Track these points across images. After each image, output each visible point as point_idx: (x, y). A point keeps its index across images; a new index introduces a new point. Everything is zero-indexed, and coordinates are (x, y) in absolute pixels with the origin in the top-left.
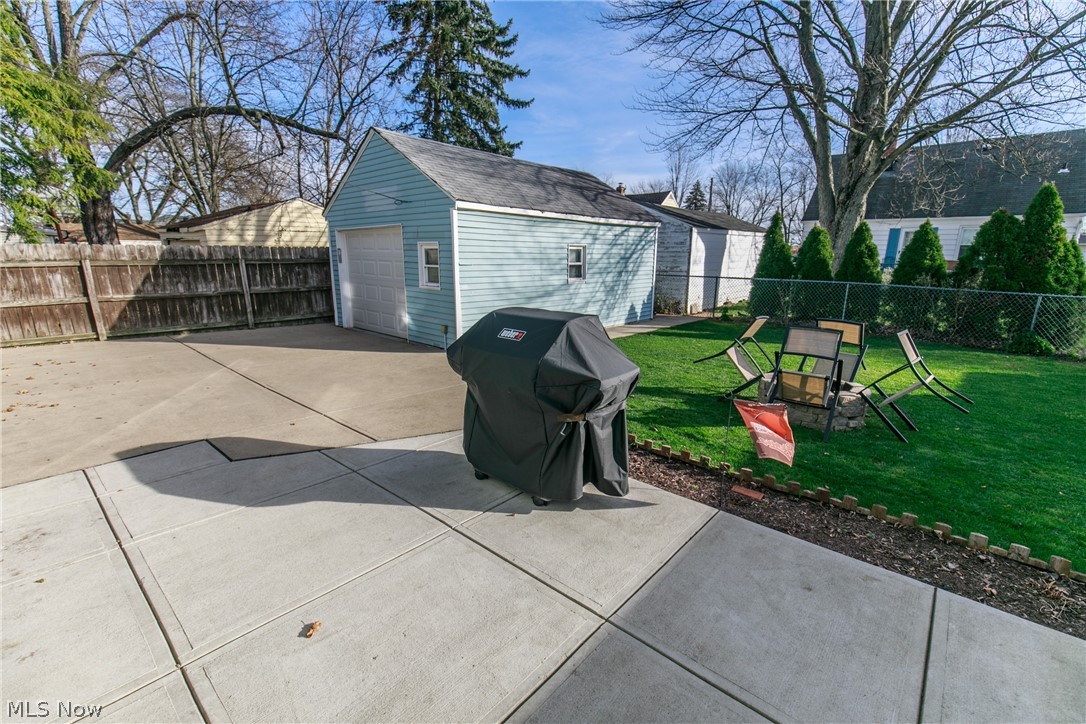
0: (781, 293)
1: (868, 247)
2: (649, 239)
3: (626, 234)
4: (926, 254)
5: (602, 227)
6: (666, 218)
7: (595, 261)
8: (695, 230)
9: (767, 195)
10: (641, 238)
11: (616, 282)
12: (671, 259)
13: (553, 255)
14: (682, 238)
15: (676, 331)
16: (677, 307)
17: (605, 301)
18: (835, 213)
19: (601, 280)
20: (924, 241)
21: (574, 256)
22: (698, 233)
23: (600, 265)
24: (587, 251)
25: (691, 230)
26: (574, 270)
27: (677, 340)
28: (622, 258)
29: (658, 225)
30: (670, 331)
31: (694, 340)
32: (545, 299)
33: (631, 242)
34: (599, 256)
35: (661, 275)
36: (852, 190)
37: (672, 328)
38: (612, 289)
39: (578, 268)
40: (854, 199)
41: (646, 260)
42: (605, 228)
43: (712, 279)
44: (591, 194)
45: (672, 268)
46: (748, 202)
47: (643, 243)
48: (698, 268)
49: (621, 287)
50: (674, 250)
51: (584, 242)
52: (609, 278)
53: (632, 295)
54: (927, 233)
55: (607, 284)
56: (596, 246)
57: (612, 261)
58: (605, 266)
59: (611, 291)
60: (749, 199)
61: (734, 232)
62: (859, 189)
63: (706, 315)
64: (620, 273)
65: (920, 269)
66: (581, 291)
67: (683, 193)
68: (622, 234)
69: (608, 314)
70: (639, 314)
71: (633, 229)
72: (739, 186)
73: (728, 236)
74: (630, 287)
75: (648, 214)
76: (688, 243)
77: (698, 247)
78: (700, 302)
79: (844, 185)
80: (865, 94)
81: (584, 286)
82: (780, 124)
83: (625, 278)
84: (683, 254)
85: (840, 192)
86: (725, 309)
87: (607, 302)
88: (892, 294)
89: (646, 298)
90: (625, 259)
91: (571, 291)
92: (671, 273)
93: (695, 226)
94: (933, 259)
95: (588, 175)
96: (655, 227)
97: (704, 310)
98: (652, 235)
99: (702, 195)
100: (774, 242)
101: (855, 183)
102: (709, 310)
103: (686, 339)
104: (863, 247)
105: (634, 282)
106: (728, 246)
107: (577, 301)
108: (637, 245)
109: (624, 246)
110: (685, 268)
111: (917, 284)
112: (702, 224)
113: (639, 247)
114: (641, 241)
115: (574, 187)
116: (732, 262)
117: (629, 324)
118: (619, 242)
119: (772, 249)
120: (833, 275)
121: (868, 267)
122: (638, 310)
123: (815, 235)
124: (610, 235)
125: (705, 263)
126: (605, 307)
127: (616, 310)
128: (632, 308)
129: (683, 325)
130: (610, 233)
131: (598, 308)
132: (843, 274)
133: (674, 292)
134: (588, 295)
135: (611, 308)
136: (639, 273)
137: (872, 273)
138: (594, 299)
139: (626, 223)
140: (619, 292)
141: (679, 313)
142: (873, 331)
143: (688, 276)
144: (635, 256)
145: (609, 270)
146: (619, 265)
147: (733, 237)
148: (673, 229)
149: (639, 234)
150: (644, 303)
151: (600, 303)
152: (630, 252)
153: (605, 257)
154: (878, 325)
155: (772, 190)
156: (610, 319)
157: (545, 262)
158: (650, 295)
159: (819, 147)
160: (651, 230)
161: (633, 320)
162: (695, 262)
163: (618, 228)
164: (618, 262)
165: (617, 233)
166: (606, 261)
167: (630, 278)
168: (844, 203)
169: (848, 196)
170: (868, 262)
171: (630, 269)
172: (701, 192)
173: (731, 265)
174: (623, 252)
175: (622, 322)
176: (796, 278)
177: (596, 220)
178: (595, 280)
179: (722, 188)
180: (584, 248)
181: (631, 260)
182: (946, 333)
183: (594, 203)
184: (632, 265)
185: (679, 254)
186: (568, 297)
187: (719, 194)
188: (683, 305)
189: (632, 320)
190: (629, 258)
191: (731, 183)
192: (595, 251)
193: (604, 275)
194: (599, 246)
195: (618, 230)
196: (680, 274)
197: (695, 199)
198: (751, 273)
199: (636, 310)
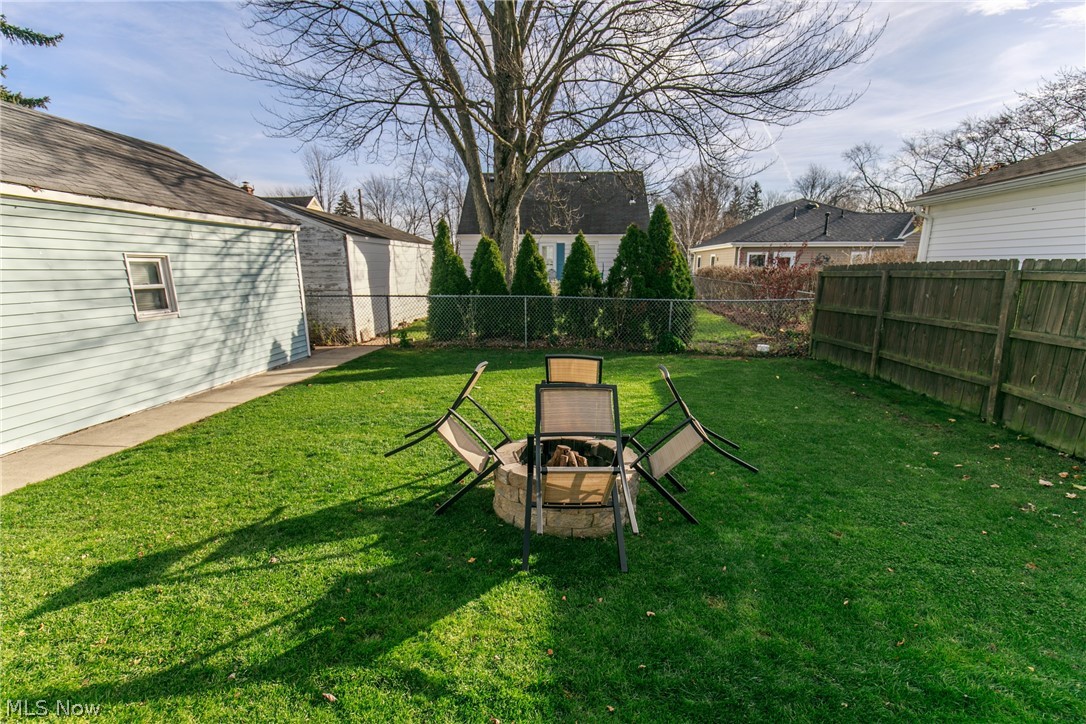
0: (462, 312)
1: (536, 259)
2: (285, 247)
3: (245, 238)
4: (585, 265)
5: (195, 227)
6: (309, 222)
7: (192, 281)
8: (350, 239)
9: (416, 211)
10: (272, 247)
11: (240, 312)
12: (325, 275)
13: (88, 272)
14: (334, 247)
15: (346, 372)
16: (342, 336)
17: (224, 341)
18: (494, 225)
19: (210, 310)
20: (580, 253)
21: (144, 273)
22: (354, 242)
23: (204, 287)
24: (171, 265)
25: (345, 239)
26: (149, 297)
27: (350, 387)
28: (244, 276)
29: (297, 229)
30: (338, 373)
31: (373, 384)
32: (84, 354)
33: (257, 251)
34: (199, 273)
35: (312, 296)
36: (506, 203)
37: (340, 368)
38: (235, 322)
39: (159, 293)
40: (508, 211)
41: (286, 277)
42: (204, 228)
43: (381, 298)
44: (171, 177)
45: (327, 286)
46: (399, 217)
47: (277, 253)
48: (361, 286)
49: (251, 318)
50: (326, 263)
51: (161, 250)
52: (226, 307)
53: (272, 327)
54: (582, 245)
55: (223, 315)
56: (189, 257)
57: (226, 279)
58: (214, 287)
59: (233, 324)
60: (400, 214)
61: (397, 242)
62: (511, 201)
63: (381, 342)
64: (245, 298)
65: (583, 281)
66: (170, 331)
67: (330, 204)
68: (238, 239)
69: (235, 361)
70: (289, 353)
71: (257, 233)
72: (388, 199)
73: (390, 247)
74: (266, 316)
75: (277, 213)
76: (343, 255)
77: (357, 258)
78: (372, 326)
79: (497, 197)
80: (502, 106)
81: (175, 322)
82: (423, 131)
83: (256, 305)
84: (339, 269)
85: (495, 203)
86: (403, 333)
87: (229, 343)
88: (563, 305)
89: (296, 330)
90: (252, 277)
91: (149, 333)
92: (327, 293)
93: (348, 233)
94: (591, 271)
95: (167, 150)
96: (292, 232)
97: (378, 335)
98: (290, 242)
99: (352, 207)
100: (445, 253)
101: (508, 195)
102: (384, 335)
103: (363, 384)
104: (532, 259)
105: (271, 309)
106: (392, 258)
107: (163, 349)
108: (268, 256)
109: (245, 258)
110: (344, 285)
111: (584, 295)
112: (358, 232)
113: (272, 259)
114: (273, 250)
115: (131, 161)
116: (400, 275)
117: (275, 369)
118: (233, 251)
119: (444, 261)
120: (508, 288)
121: (539, 279)
122: (287, 347)
123: (484, 247)
124: (215, 240)
125: (369, 279)
126: (227, 351)
127: (248, 353)
128: (276, 346)
129: (355, 361)
130: (214, 237)
131: (213, 354)
132: (518, 288)
133: (335, 316)
134: (188, 336)
135: (240, 350)
136: (279, 295)
137: (543, 285)
138: (202, 342)
139: (242, 222)
140: (249, 325)
141: (346, 342)
142: (555, 344)
143: (350, 296)
144: (266, 272)
145: (224, 294)
146: (240, 286)
147: (396, 248)
148: (319, 236)
149: (267, 240)
150: (294, 337)
151: (216, 346)
152: (256, 266)
153: (212, 273)
154: (557, 338)
155: (420, 207)
156: (239, 368)
157: (68, 286)
158: (301, 324)
159: (468, 154)
160: (287, 236)
161: (281, 362)
162: (357, 277)
163: (228, 230)
164: (239, 282)
165: (228, 237)
166: (216, 280)
167: (264, 303)
168: (501, 215)
169: (504, 208)
170: (539, 274)
171: (261, 290)
172: (350, 204)
173: (399, 279)
174: (244, 266)
175: (262, 369)
176: (474, 293)
177: (181, 214)
178: (198, 311)
179: (371, 201)
180: (164, 259)
181: (261, 278)
182: (610, 340)
183: (176, 190)
184: (263, 285)
185: (334, 269)
186: (145, 344)
187: (369, 207)
188: (350, 332)
189: (278, 362)
190: (258, 275)
191: (380, 196)
192: (188, 265)
193: (216, 302)
194: (197, 258)
195: (230, 233)
196: (340, 293)
197: (345, 210)
198: (425, 289)
199: (283, 348)
